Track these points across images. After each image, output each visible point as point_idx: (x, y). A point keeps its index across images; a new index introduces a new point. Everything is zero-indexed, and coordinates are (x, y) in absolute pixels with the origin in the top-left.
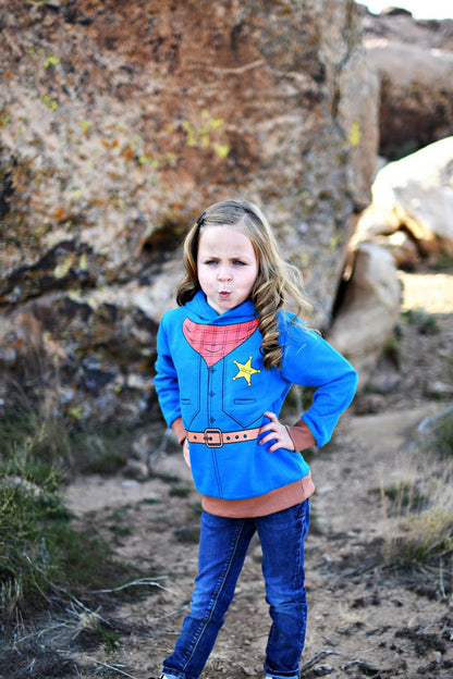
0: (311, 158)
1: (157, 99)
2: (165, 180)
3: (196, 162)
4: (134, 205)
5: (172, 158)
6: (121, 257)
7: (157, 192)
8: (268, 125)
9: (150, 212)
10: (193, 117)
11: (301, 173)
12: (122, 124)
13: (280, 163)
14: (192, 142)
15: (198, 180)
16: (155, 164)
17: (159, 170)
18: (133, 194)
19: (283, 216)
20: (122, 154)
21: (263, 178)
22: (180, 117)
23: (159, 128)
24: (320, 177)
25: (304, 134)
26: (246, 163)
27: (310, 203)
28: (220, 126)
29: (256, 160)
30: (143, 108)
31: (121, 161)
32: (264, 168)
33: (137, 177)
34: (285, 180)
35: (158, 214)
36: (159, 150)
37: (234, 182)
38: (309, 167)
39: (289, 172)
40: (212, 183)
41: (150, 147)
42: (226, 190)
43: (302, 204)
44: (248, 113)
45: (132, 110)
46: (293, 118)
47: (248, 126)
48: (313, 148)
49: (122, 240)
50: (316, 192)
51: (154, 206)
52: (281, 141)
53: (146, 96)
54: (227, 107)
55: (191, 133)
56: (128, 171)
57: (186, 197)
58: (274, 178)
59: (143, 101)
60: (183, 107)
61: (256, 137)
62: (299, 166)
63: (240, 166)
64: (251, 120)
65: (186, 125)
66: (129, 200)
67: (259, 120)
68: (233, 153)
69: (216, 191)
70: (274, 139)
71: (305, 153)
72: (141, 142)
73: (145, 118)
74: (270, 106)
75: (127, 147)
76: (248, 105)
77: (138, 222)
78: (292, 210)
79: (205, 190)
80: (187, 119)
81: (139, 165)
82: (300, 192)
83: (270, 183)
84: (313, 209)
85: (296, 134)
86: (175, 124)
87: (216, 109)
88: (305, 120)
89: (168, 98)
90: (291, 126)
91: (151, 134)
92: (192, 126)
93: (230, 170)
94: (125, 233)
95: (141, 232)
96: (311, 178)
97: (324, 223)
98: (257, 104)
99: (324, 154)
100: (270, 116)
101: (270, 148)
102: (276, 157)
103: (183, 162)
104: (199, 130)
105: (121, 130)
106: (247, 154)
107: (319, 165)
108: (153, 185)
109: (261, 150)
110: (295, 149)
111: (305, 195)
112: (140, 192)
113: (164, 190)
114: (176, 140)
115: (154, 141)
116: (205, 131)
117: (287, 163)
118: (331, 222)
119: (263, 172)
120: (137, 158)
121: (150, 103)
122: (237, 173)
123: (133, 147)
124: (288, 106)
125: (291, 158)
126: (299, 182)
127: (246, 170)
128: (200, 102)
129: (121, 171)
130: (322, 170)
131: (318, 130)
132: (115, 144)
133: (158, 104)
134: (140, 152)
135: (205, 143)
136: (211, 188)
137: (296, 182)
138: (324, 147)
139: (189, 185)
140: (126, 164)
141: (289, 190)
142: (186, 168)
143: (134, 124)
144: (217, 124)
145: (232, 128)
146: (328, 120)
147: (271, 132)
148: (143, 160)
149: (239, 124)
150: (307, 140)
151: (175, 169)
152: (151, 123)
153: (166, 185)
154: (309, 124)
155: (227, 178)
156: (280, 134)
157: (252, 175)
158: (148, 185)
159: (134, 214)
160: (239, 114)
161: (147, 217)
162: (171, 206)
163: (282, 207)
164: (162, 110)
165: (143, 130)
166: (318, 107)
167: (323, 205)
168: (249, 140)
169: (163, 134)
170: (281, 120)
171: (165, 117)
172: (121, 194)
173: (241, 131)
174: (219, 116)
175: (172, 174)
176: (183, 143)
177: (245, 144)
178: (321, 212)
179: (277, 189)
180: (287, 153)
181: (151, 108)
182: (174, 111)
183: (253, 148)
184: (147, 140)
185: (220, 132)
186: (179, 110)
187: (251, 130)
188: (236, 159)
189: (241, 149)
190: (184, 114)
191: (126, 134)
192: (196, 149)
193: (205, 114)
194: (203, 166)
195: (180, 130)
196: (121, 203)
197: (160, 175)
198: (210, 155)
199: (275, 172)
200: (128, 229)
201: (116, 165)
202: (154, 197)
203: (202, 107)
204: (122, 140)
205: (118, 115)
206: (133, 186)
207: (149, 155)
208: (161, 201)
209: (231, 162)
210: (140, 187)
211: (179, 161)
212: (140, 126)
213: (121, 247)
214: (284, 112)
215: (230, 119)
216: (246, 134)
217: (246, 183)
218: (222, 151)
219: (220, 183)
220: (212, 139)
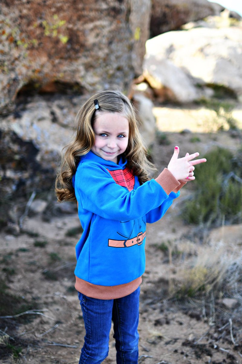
0: (114, 46)
1: (29, 6)
2: (31, 55)
3: (49, 45)
4: (13, 70)
5: (36, 42)
6: (5, 101)
7: (26, 62)
8: (90, 25)
9: (21, 74)
10: (49, 18)
11: (108, 55)
12: (8, 20)
13: (96, 49)
14: (47, 33)
15: (50, 56)
16: (26, 46)
17: (28, 49)
18: (13, 63)
19: (96, 79)
20: (7, 39)
21: (86, 56)
22: (41, 18)
23: (29, 24)
24: (118, 58)
25: (110, 32)
26: (77, 47)
27: (111, 72)
28: (64, 24)
29: (83, 46)
30: (21, 11)
31: (7, 43)
32: (87, 50)
33: (15, 53)
34: (98, 59)
35: (27, 76)
36: (29, 37)
37: (70, 59)
38: (112, 52)
39: (101, 54)
40: (57, 58)
41: (24, 35)
42: (66, 62)
43: (107, 72)
44: (80, 18)
45: (14, 12)
46: (104, 22)
47: (79, 26)
48: (115, 41)
49: (6, 91)
50: (115, 66)
51: (24, 70)
52: (97, 35)
53: (23, 4)
54: (67, 14)
55: (47, 28)
56: (10, 49)
57: (43, 66)
58: (92, 57)
59: (20, 7)
60: (43, 11)
61: (84, 32)
62: (106, 51)
63: (73, 49)
64: (81, 22)
65: (44, 23)
66: (10, 67)
67: (86, 22)
68: (70, 41)
69: (60, 63)
70: (93, 34)
71: (110, 43)
72: (19, 32)
73: (21, 17)
74: (92, 14)
75: (10, 35)
76: (80, 13)
77: (15, 80)
78: (101, 76)
79: (53, 62)
80: (45, 19)
81: (17, 46)
82: (107, 65)
83: (89, 60)
84: (113, 76)
85: (106, 31)
86: (38, 22)
87: (62, 14)
88: (111, 24)
89: (35, 6)
90: (103, 27)
91: (24, 27)
92: (48, 23)
93: (68, 51)
94: (7, 87)
95: (17, 86)
96: (113, 58)
97: (118, 84)
98: (85, 13)
99: (120, 44)
100: (92, 20)
101: (91, 39)
102: (94, 45)
103: (42, 45)
104: (52, 27)
105: (7, 24)
106: (78, 42)
107: (117, 51)
108: (24, 58)
109: (86, 40)
110: (105, 41)
111: (108, 68)
112: (17, 62)
113: (30, 61)
114: (38, 32)
115: (26, 32)
116: (55, 27)
117: (100, 49)
118: (122, 83)
119: (86, 53)
120: (15, 42)
121: (25, 8)
122: (72, 53)
123: (14, 35)
124: (102, 15)
125: (103, 46)
126: (106, 60)
127: (77, 52)
128: (53, 10)
129: (6, 49)
130: (119, 53)
131: (118, 31)
132: (4, 33)
133: (29, 9)
134: (18, 38)
135: (55, 34)
136: (57, 61)
137: (105, 60)
138: (121, 40)
139: (44, 59)
140: (9, 44)
141: (100, 64)
142: (43, 48)
143: (15, 21)
144: (62, 23)
145: (71, 26)
146: (123, 25)
147: (92, 30)
148: (19, 43)
149: (75, 24)
150: (112, 36)
151: (37, 49)
152: (24, 21)
153: (31, 59)
154: (113, 27)
155: (66, 55)
156: (97, 31)
157: (80, 54)
158: (21, 58)
159: (13, 76)
160: (75, 18)
161: (20, 77)
162: (34, 71)
163: (95, 74)
164: (31, 13)
165: (20, 25)
166: (119, 17)
167: (119, 74)
168: (80, 34)
169: (31, 28)
170: (98, 23)
171: (33, 18)
172: (6, 63)
173: (75, 28)
174: (63, 19)
175: (35, 52)
176: (42, 34)
177: (77, 37)
178: (117, 77)
179: (94, 63)
180: (100, 43)
181: (25, 12)
182: (38, 14)
183: (82, 39)
184: (22, 31)
185: (64, 28)
186: (41, 14)
187: (81, 28)
188: (72, 44)
189: (75, 39)
190: (44, 16)
191: (10, 27)
192: (50, 37)
193: (56, 17)
194: (53, 48)
195: (41, 26)
196: (6, 69)
197: (28, 52)
198: (57, 41)
199: (93, 53)
200: (9, 84)
201: (4, 46)
202: (24, 66)
203: (54, 13)
204: (8, 30)
205: (5, 15)
206: (12, 59)
207: (22, 40)
208: (28, 68)
209: (69, 47)
210: (16, 59)
211: (39, 44)
212: (19, 22)
213: (5, 95)
214: (99, 19)
215: (69, 21)
216: (78, 30)
217: (77, 59)
218: (64, 39)
219: (62, 58)
220: (59, 32)
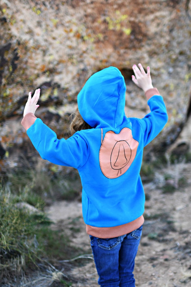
0: (175, 33)
1: (92, 6)
2: (97, 48)
3: (114, 38)
4: (82, 61)
5: (101, 36)
6: (75, 89)
7: (94, 54)
8: (151, 17)
9: (89, 65)
10: (111, 14)
11: (169, 42)
12: (74, 20)
13: (158, 37)
14: (111, 27)
15: (115, 47)
16: (92, 40)
17: (95, 42)
18: (81, 56)
19: (160, 64)
20: (74, 36)
21: (149, 45)
22: (105, 15)
23: (94, 21)
24: (179, 43)
25: (171, 21)
26: (140, 37)
27: (174, 57)
28: (126, 18)
29: (145, 35)
30: (85, 11)
31: (74, 39)
32: (149, 39)
33: (83, 47)
34: (161, 45)
35: (95, 66)
36: (94, 32)
37: (134, 47)
38: (173, 38)
39: (163, 41)
40: (123, 48)
41: (90, 31)
42: (130, 52)
43: (170, 57)
44: (141, 11)
45: (80, 13)
46: (165, 13)
47: (140, 18)
48: (176, 28)
49: (76, 80)
50: (177, 51)
51: (92, 61)
52: (158, 25)
53: (87, 5)
54: (129, 9)
55: (111, 23)
56: (78, 44)
57: (109, 56)
58: (155, 45)
59: (85, 7)
60: (106, 9)
61: (145, 23)
62: (168, 38)
63: (136, 39)
64: (142, 15)
65: (108, 19)
66: (79, 59)
67: (146, 14)
68: (133, 32)
69: (125, 53)
70: (154, 24)
71: (171, 31)
72: (85, 29)
73: (86, 16)
74: (152, 7)
75: (77, 32)
76: (140, 7)
77: (84, 70)
78: (165, 61)
79: (119, 52)
80: (108, 16)
81: (84, 41)
82: (169, 51)
83: (153, 47)
84: (176, 60)
85: (166, 21)
86: (102, 18)
87: (123, 10)
88: (171, 13)
89: (98, 5)
90: (164, 17)
91: (90, 24)
92: (111, 19)
93: (131, 41)
94: (77, 77)
95: (85, 75)
96: (175, 44)
97: (182, 67)
98: (145, 6)
99: (181, 31)
100: (152, 12)
101: (152, 29)
102: (156, 33)
103: (107, 38)
104: (115, 21)
105: (74, 23)
106: (140, 33)
107: (179, 37)
108: (92, 51)
109: (148, 30)
110: (166, 29)
111: (171, 53)
112: (85, 55)
113: (97, 53)
114: (103, 27)
115: (91, 28)
116: (117, 21)
117: (162, 36)
118: (185, 67)
119: (149, 42)
120: (82, 38)
121: (89, 8)
122: (135, 43)
123: (80, 32)
124: (162, 6)
125: (164, 34)
126: (168, 46)
127: (140, 41)
128: (115, 6)
129: (74, 44)
130: (181, 39)
131: (178, 18)
132: (71, 31)
133: (93, 9)
134: (84, 34)
135: (118, 27)
136: (122, 51)
137: (167, 46)
138: (181, 27)
139: (110, 50)
140: (77, 41)
141: (163, 50)
142: (108, 41)
143: (80, 20)
144: (124, 18)
145: (132, 19)
146: (183, 13)
147: (153, 20)
148: (86, 38)
149: (136, 17)
150: (172, 24)
151: (103, 42)
152: (90, 19)
153: (97, 50)
154: (173, 16)
155: (130, 45)
156: (158, 21)
157: (143, 43)
158: (89, 51)
159: (82, 66)
160: (136, 12)
161: (88, 68)
162: (101, 61)
163: (159, 60)
164: (95, 12)
165: (85, 23)
166: (178, 6)
167: (181, 58)
168: (142, 25)
169: (96, 24)
170: (158, 14)
171: (97, 15)
172: (75, 56)
173: (137, 21)
174: (125, 13)
175: (101, 45)
176: (106, 28)
177: (139, 27)
178: (180, 61)
179: (157, 50)
180: (161, 31)
181: (89, 11)
182: (101, 12)
183: (144, 30)
184: (88, 28)
185: (126, 22)
186: (104, 11)
187: (142, 20)
188: (134, 35)
189: (137, 30)
190: (107, 13)
191: (77, 25)
192: (114, 31)
193: (118, 13)
194: (117, 40)
195: (105, 22)
196: (75, 61)
197: (95, 46)
198: (121, 34)
199: (156, 41)
200: (79, 74)
201: (72, 42)
202: (92, 57)
203: (116, 9)
204: (75, 28)
205: (72, 15)
206: (81, 52)
207: (89, 35)
208: (96, 59)
209: (132, 37)
210: (84, 52)
211: (105, 38)
212: (83, 21)
213: (75, 83)
214: (159, 10)
215: (131, 14)
216: (140, 22)
217: (140, 47)
218: (127, 31)
219: (126, 48)
220: (122, 25)
